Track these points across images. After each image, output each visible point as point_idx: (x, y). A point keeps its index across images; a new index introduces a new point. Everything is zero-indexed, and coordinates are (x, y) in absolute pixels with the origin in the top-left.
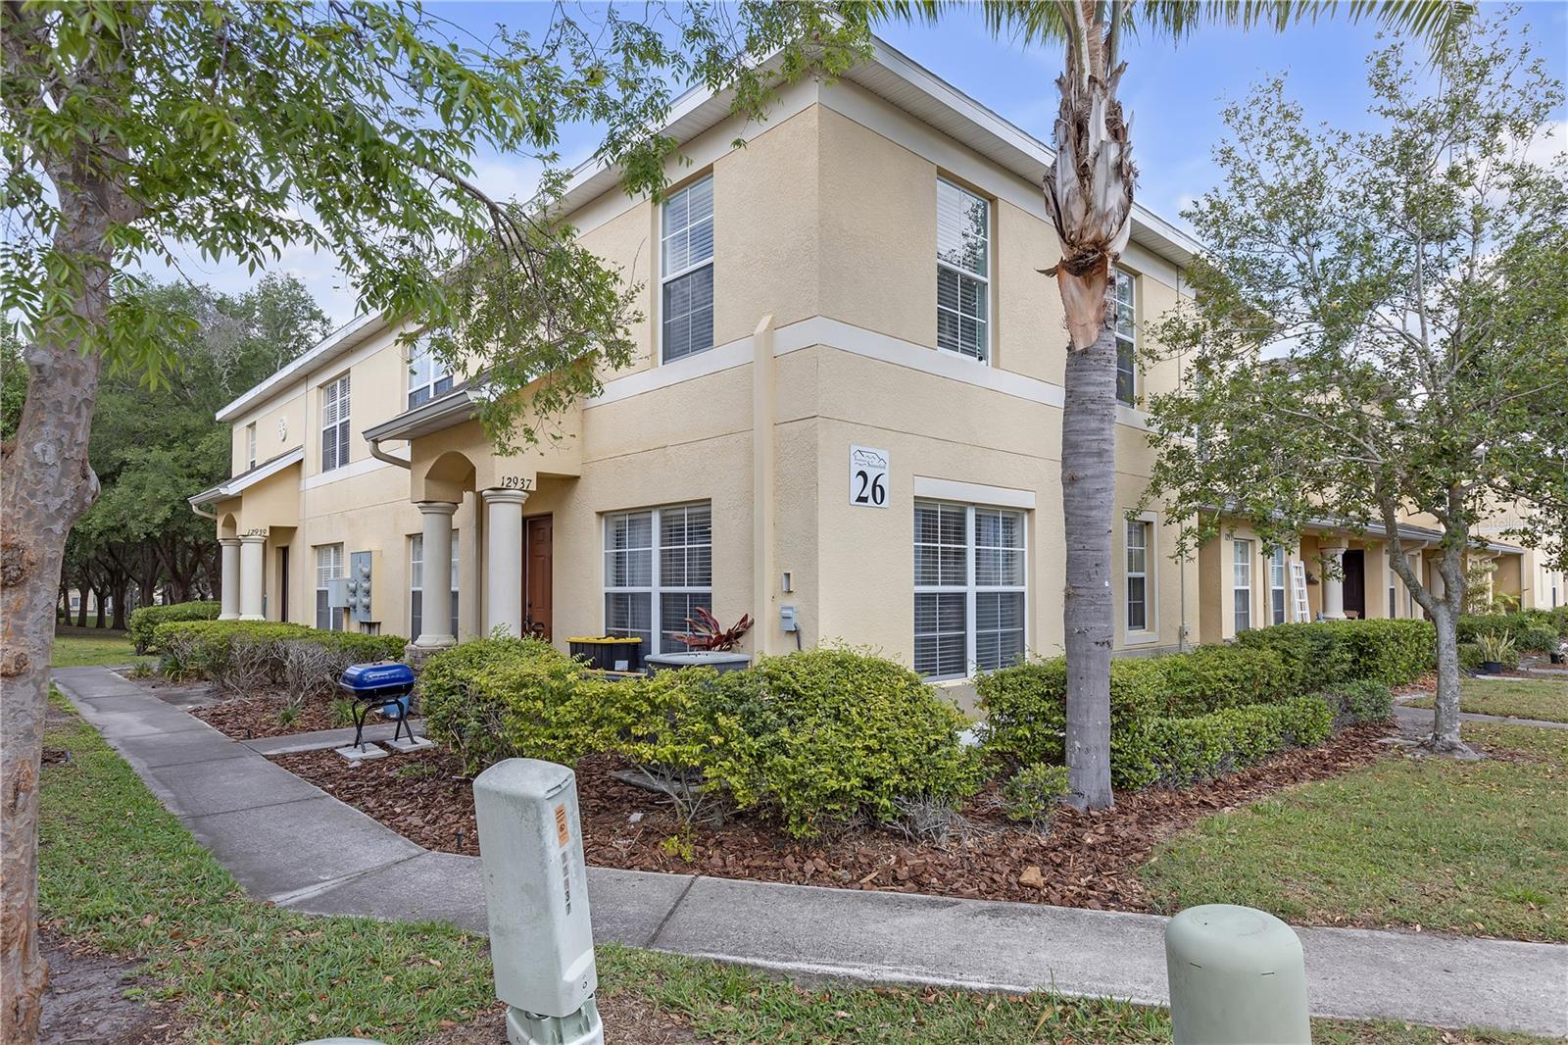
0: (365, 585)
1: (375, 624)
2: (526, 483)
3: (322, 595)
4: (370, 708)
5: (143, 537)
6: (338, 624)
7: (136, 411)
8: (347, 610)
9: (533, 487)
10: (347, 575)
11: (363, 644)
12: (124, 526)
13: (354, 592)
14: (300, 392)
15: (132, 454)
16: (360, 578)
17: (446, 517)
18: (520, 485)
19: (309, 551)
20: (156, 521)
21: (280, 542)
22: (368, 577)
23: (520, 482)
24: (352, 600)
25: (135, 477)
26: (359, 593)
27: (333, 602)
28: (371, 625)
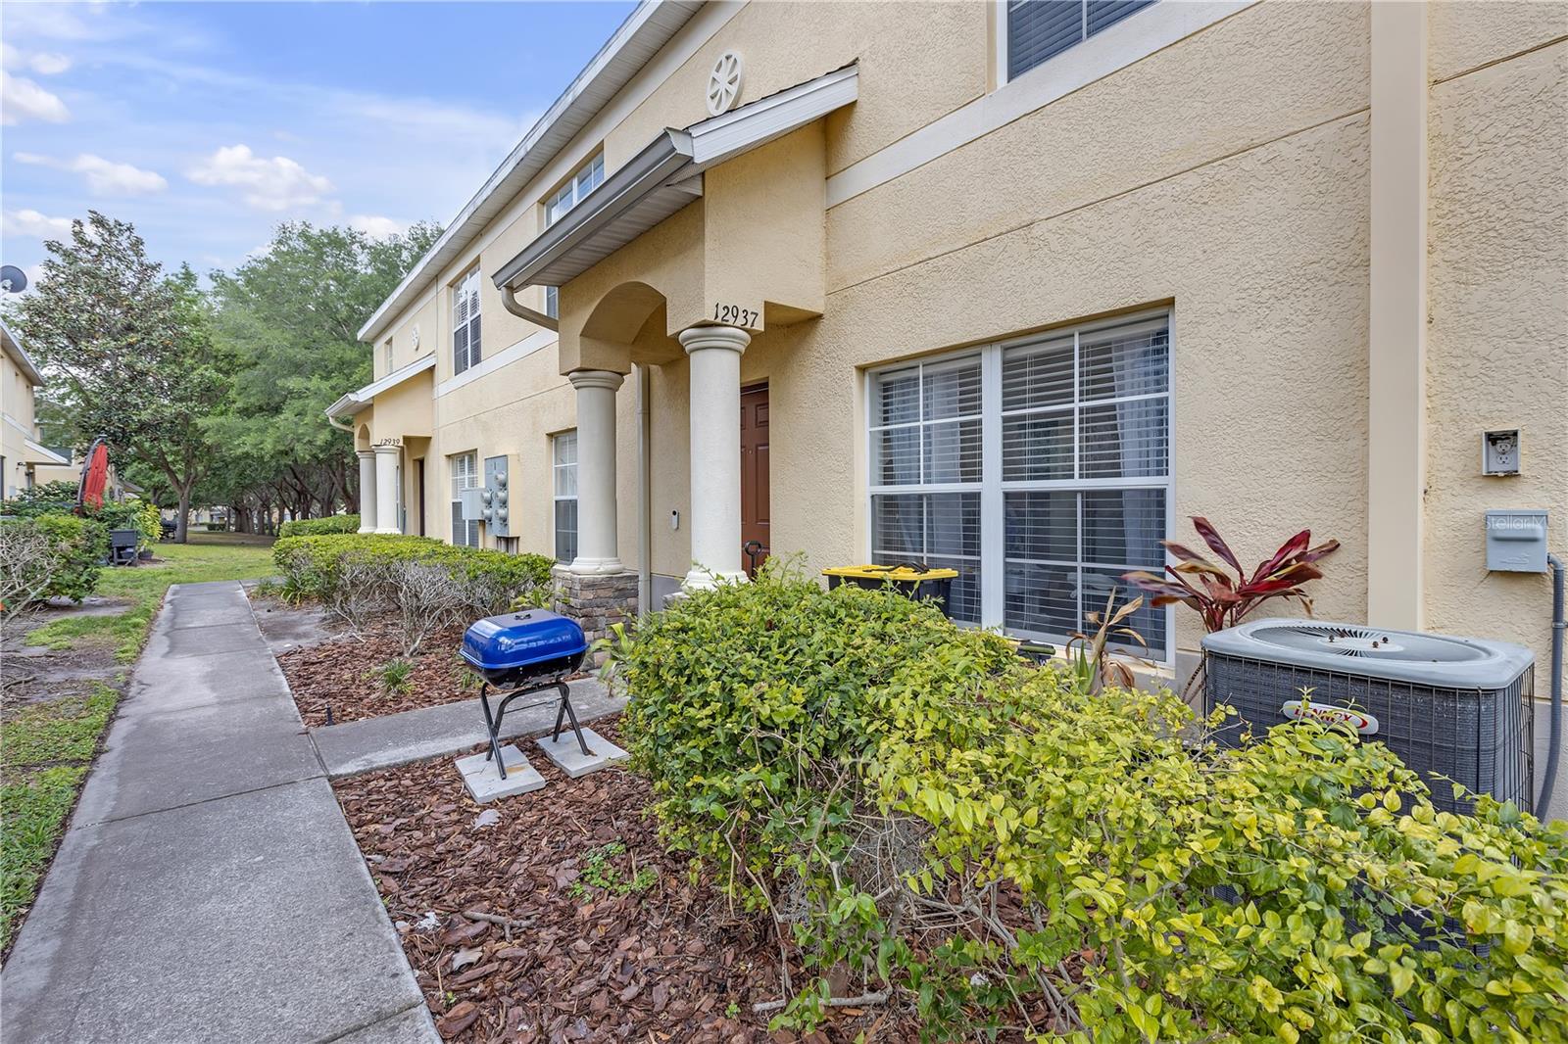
0: (501, 494)
1: (512, 538)
2: (750, 318)
3: (457, 507)
4: (512, 697)
5: (308, 457)
6: (474, 541)
7: (297, 344)
8: (482, 522)
9: (760, 326)
10: (482, 484)
11: (499, 570)
12: (292, 450)
13: (489, 503)
14: (431, 295)
15: (294, 383)
16: (495, 487)
17: (609, 392)
18: (740, 321)
19: (443, 461)
20: (318, 443)
21: (414, 452)
22: (504, 485)
23: (741, 315)
24: (487, 512)
25: (297, 404)
26: (495, 504)
27: (467, 515)
28: (509, 541)
